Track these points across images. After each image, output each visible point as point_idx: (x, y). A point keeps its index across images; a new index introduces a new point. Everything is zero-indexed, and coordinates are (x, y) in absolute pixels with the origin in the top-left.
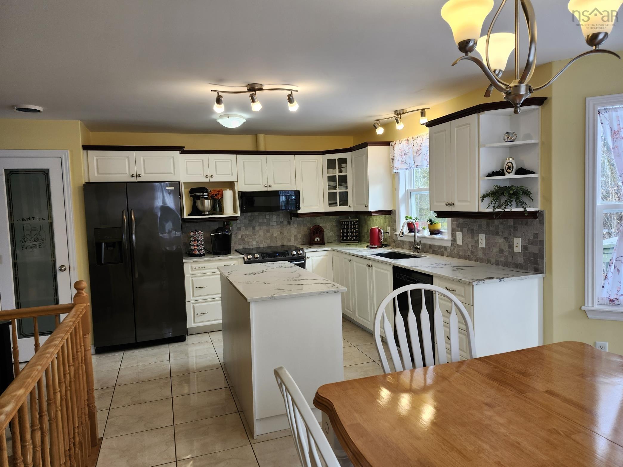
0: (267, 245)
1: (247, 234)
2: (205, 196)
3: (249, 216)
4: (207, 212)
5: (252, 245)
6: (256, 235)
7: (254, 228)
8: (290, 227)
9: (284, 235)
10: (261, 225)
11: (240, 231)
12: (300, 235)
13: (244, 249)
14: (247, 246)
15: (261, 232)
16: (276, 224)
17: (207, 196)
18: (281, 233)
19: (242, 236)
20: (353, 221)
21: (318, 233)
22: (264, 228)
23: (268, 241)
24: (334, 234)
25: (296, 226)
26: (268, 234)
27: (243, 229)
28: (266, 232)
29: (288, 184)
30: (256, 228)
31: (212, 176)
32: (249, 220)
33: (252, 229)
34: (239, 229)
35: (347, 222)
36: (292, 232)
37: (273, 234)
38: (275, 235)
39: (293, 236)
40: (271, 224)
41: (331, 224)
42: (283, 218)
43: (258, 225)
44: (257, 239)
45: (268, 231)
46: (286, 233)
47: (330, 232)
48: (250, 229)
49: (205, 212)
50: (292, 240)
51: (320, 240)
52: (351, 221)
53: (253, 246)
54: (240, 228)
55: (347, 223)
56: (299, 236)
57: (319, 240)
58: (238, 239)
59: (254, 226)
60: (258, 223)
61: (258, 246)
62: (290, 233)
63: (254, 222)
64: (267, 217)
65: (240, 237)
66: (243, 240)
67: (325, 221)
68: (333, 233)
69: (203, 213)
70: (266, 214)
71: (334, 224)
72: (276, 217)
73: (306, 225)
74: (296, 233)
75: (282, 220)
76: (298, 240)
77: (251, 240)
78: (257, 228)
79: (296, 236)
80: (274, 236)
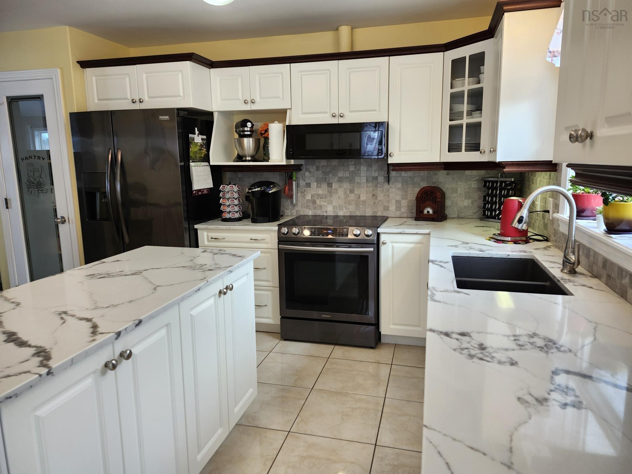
0: (349, 212)
1: (320, 193)
2: (246, 133)
3: (323, 166)
4: (249, 157)
5: (326, 212)
6: (333, 196)
7: (330, 185)
8: (388, 187)
9: (379, 199)
10: (341, 180)
11: (310, 189)
12: (406, 201)
13: (314, 215)
14: (319, 212)
15: (341, 192)
16: (365, 181)
17: (249, 133)
18: (373, 195)
19: (312, 196)
20: (505, 182)
21: (430, 201)
22: (346, 185)
23: (350, 207)
24: (472, 203)
25: (399, 185)
26: (352, 197)
27: (314, 185)
28: (349, 193)
29: (375, 110)
30: (333, 185)
31: (253, 101)
32: (322, 172)
33: (328, 187)
34: (308, 185)
35: (493, 182)
36: (392, 195)
37: (359, 197)
38: (363, 197)
39: (394, 202)
40: (357, 179)
41: (468, 184)
42: (377, 172)
43: (336, 181)
44: (334, 203)
45: (352, 191)
46: (381, 196)
47: (465, 199)
48: (325, 186)
49: (246, 157)
50: (390, 208)
51: (434, 212)
52: (501, 182)
53: (328, 212)
54: (310, 184)
55: (493, 185)
56: (404, 203)
57: (431, 212)
58: (307, 200)
59: (331, 181)
60: (337, 178)
61: (336, 214)
62: (389, 196)
63: (331, 176)
64: (352, 168)
65: (309, 197)
66: (314, 202)
67: (455, 180)
68: (470, 201)
69: (244, 159)
70: (350, 163)
71: (474, 185)
72: (365, 169)
73: (419, 184)
74: (398, 198)
75: (376, 175)
76: (403, 210)
77: (325, 204)
78: (335, 186)
79: (398, 202)
80: (361, 199)
